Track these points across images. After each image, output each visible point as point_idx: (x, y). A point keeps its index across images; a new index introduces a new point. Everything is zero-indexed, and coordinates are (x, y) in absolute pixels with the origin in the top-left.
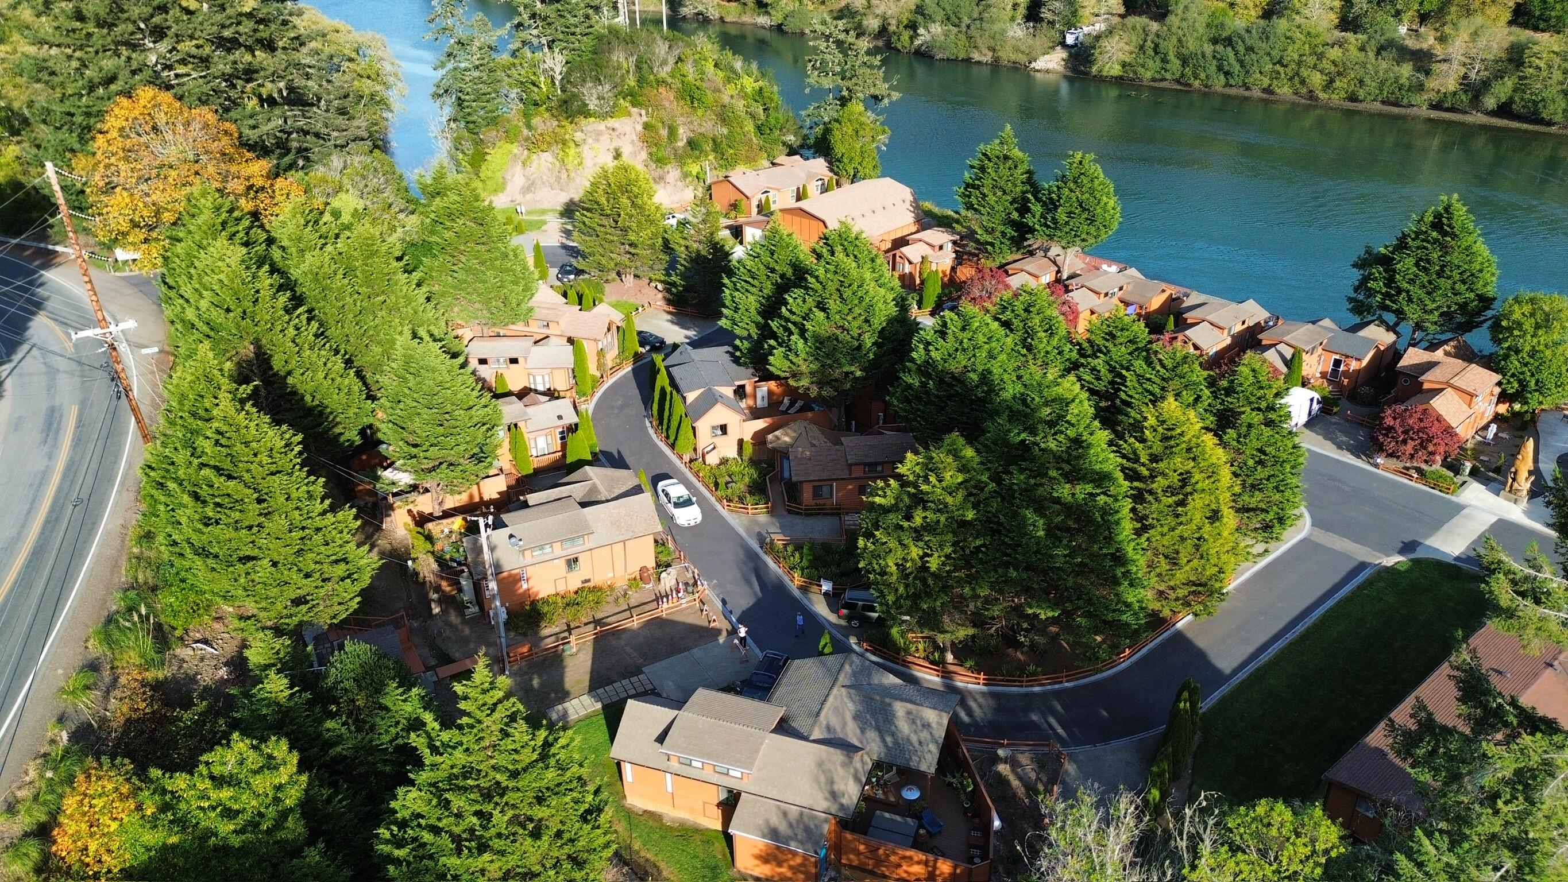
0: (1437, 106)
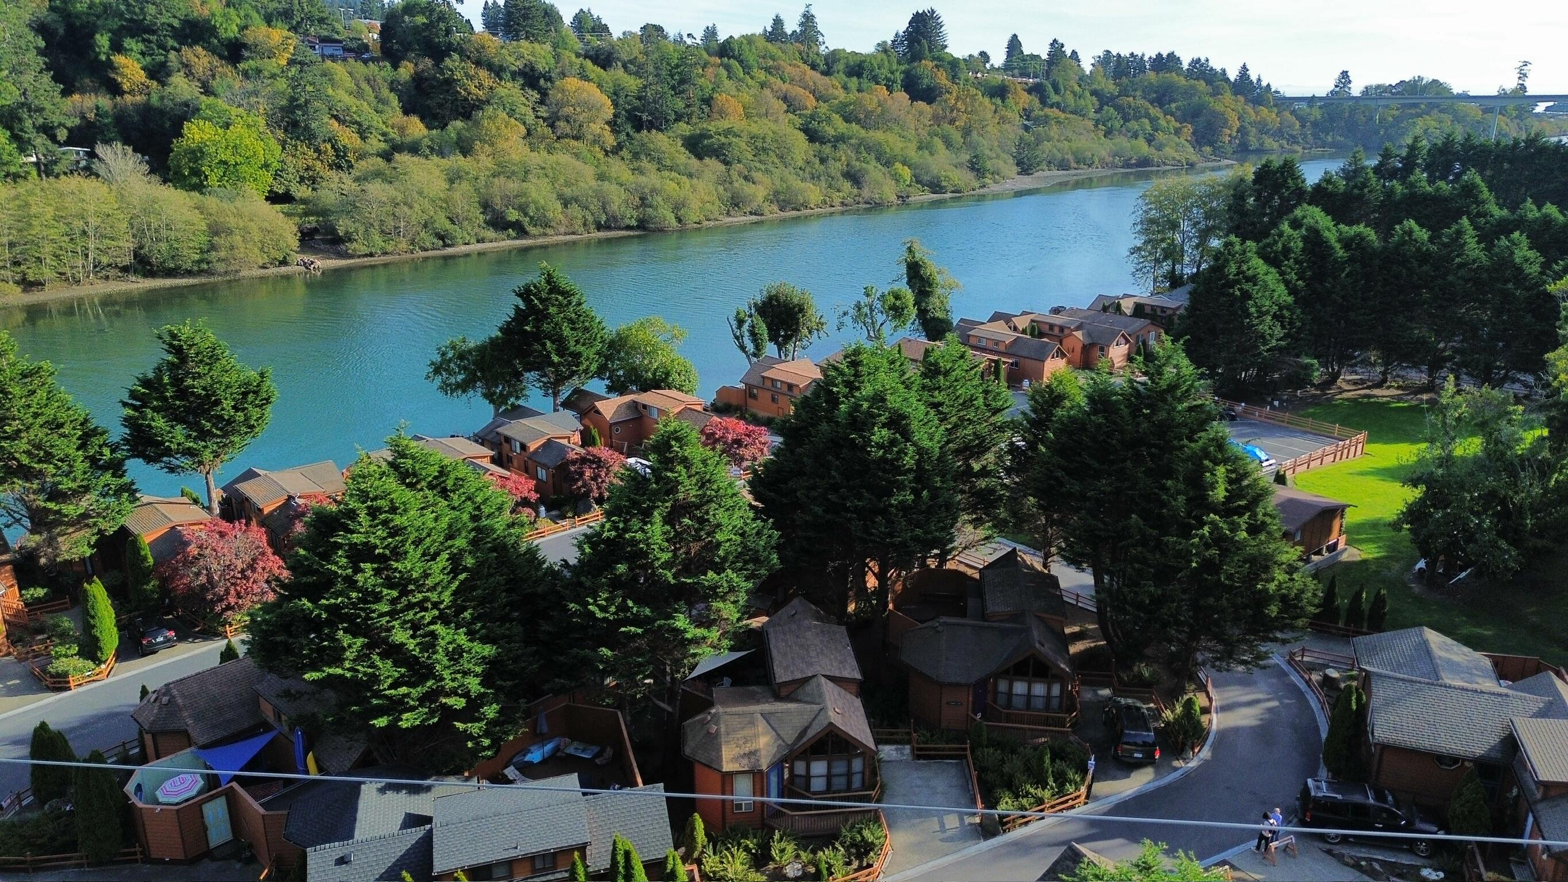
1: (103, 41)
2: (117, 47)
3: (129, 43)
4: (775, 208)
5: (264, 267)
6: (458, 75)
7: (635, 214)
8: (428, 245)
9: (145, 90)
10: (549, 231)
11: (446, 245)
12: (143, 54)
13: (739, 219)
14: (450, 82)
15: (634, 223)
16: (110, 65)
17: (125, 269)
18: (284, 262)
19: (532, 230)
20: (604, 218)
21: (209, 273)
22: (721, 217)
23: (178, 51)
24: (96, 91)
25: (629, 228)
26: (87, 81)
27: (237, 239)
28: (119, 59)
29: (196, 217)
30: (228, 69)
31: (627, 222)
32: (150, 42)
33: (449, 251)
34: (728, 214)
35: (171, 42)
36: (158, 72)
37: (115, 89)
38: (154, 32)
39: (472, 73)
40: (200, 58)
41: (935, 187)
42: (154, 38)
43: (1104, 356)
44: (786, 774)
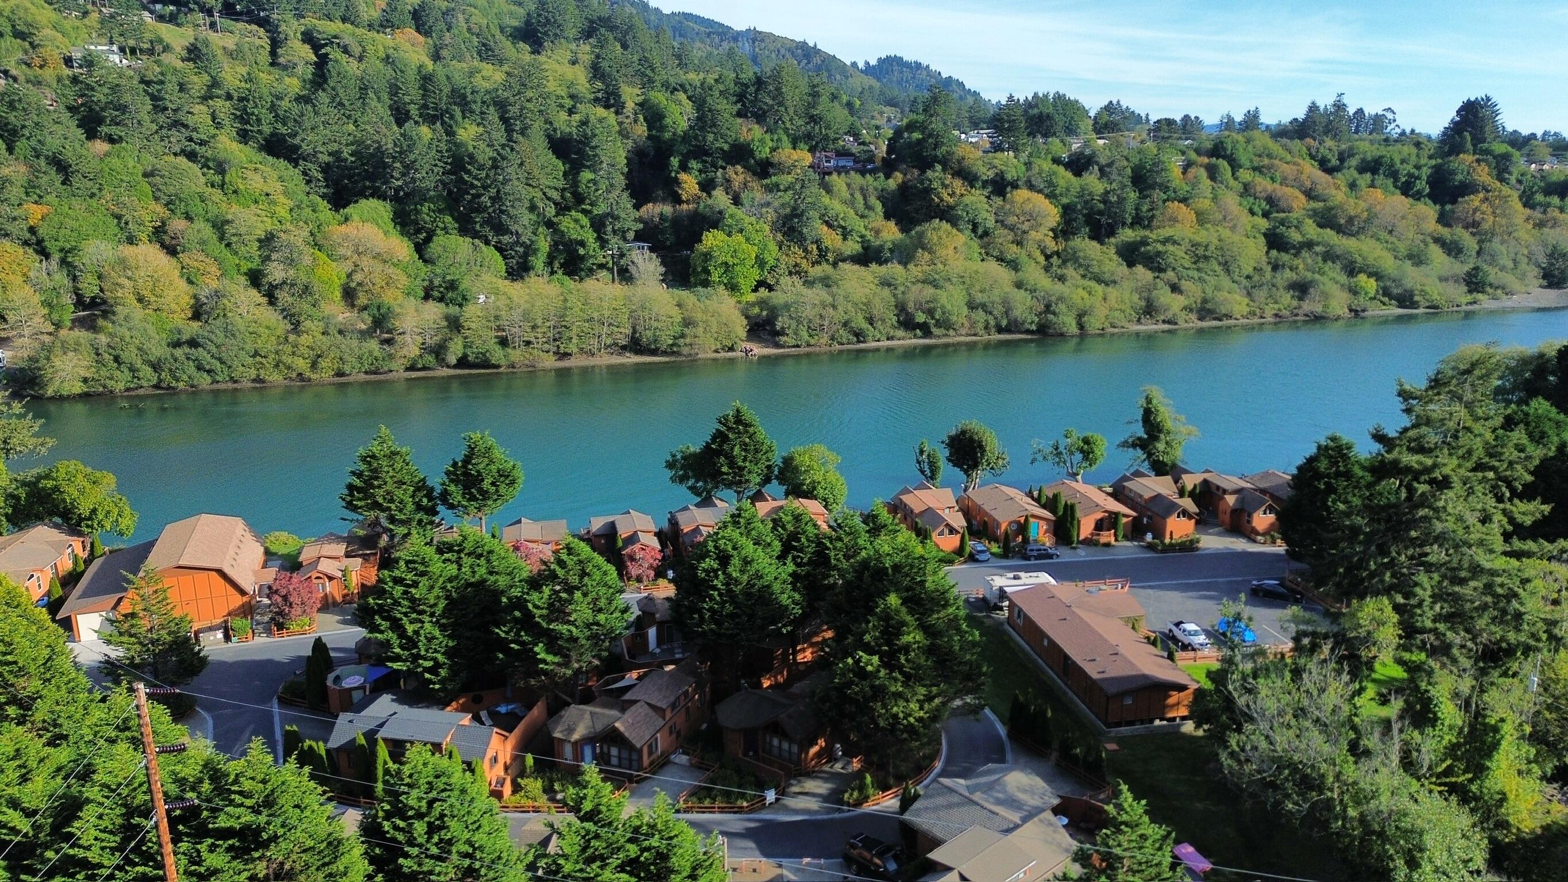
0: (412, 368)
1: (675, 161)
2: (684, 167)
3: (694, 164)
4: (1193, 317)
5: (716, 351)
6: (935, 185)
7: (1036, 319)
8: (844, 340)
9: (697, 199)
10: (951, 332)
11: (859, 342)
12: (700, 171)
13: (1148, 326)
14: (928, 191)
15: (1034, 327)
16: (677, 182)
17: (624, 348)
18: (731, 349)
19: (935, 331)
20: (1004, 323)
21: (678, 354)
22: (1127, 325)
23: (724, 168)
24: (664, 201)
25: (1028, 332)
26: (660, 192)
27: (700, 331)
28: (683, 176)
29: (675, 312)
30: (755, 184)
31: (1027, 326)
32: (706, 162)
33: (862, 346)
34: (1139, 321)
35: (720, 163)
36: (707, 186)
37: (677, 200)
38: (711, 155)
39: (947, 182)
40: (737, 175)
41: (1406, 300)
42: (709, 159)
43: (1249, 522)
44: (598, 750)
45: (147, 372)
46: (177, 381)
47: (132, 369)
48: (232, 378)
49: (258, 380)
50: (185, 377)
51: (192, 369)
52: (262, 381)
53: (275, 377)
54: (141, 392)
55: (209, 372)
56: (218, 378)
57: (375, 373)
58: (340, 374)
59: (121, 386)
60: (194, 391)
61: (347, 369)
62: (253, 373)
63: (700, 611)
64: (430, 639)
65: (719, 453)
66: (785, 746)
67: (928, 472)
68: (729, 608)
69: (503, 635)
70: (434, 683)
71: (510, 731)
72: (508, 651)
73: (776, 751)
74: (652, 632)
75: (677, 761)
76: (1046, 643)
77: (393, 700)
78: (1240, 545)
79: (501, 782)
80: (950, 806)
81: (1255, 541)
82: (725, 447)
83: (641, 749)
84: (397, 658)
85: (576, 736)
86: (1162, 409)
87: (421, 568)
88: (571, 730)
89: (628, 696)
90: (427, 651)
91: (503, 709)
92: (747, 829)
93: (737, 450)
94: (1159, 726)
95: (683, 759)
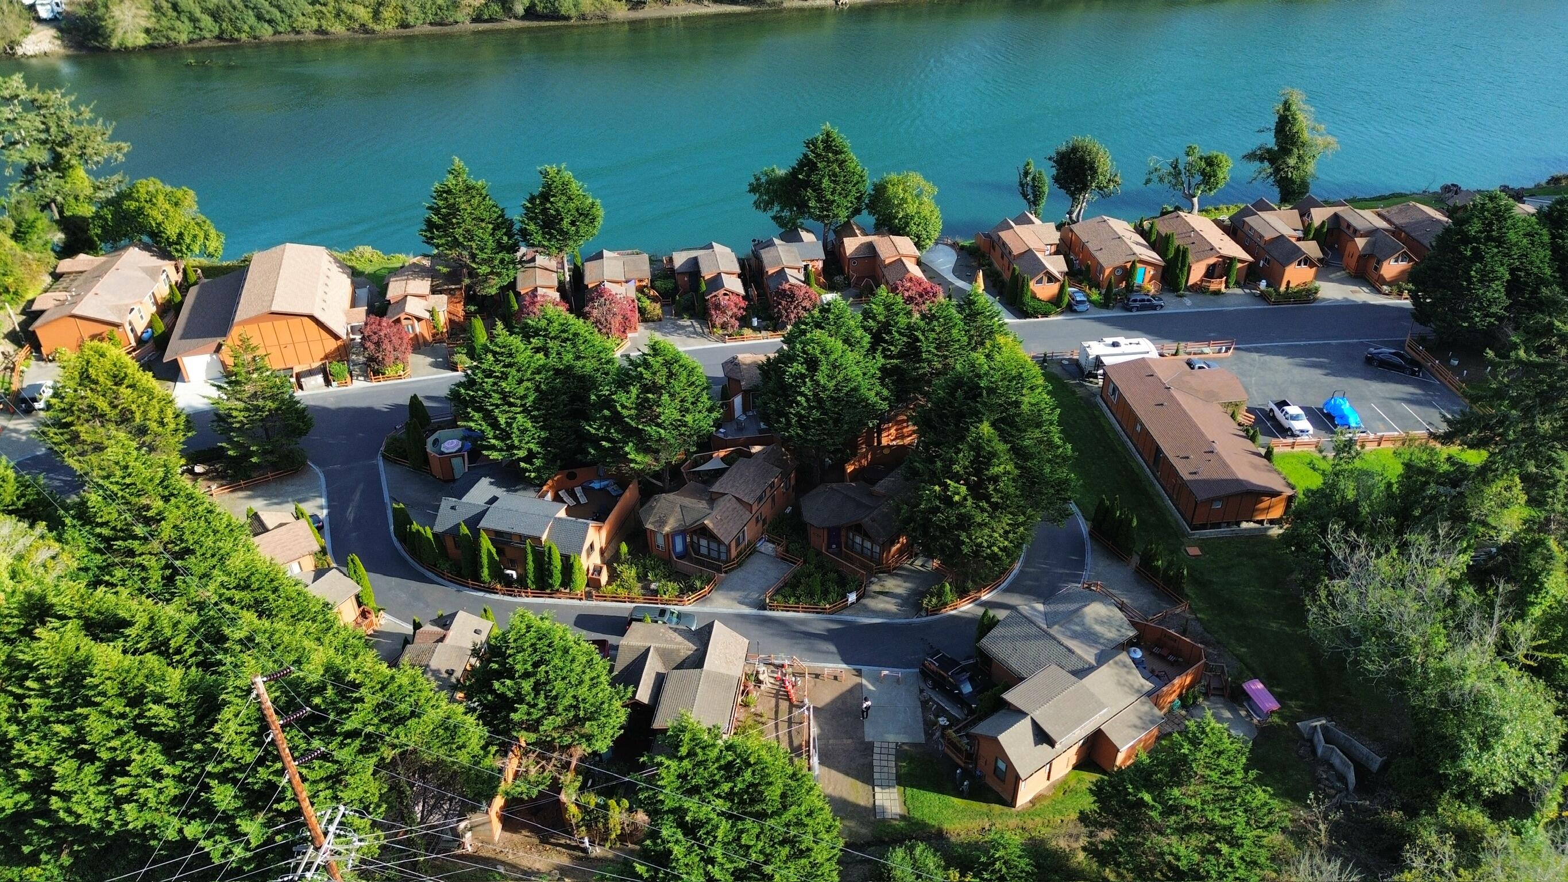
43: (1376, 269)
44: (688, 539)
45: (207, 21)
46: (239, 31)
47: (193, 20)
48: (294, 29)
49: (320, 31)
50: (246, 28)
51: (252, 20)
52: (325, 32)
53: (337, 29)
54: (205, 43)
55: (270, 22)
56: (280, 29)
57: (441, 24)
58: (404, 25)
59: (184, 38)
60: (258, 44)
61: (411, 20)
62: (314, 23)
63: (786, 415)
64: (523, 431)
65: (806, 184)
66: (868, 544)
67: (1031, 197)
68: (816, 414)
69: (593, 431)
70: (530, 471)
71: (603, 522)
72: (598, 447)
73: (858, 548)
74: (738, 400)
75: (763, 549)
76: (1139, 428)
77: (491, 483)
78: (1362, 295)
79: (598, 570)
80: (1027, 637)
81: (1379, 292)
82: (813, 178)
83: (730, 545)
84: (493, 448)
85: (667, 529)
86: (1300, 117)
87: (508, 360)
88: (662, 523)
89: (716, 488)
90: (520, 441)
91: (596, 485)
92: (829, 630)
93: (825, 183)
94: (1246, 529)
95: (768, 548)
